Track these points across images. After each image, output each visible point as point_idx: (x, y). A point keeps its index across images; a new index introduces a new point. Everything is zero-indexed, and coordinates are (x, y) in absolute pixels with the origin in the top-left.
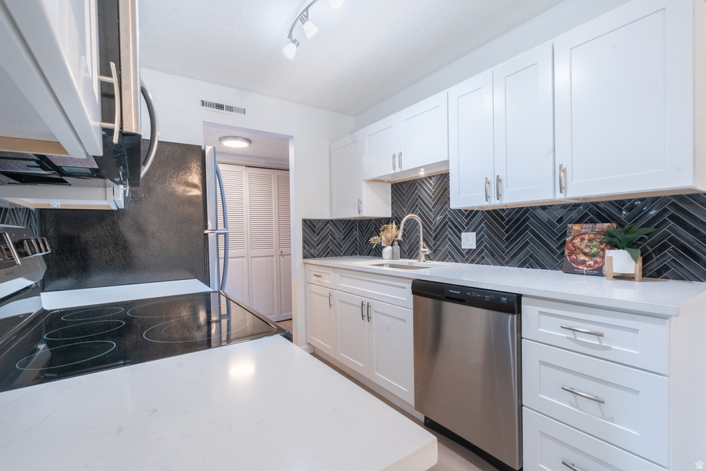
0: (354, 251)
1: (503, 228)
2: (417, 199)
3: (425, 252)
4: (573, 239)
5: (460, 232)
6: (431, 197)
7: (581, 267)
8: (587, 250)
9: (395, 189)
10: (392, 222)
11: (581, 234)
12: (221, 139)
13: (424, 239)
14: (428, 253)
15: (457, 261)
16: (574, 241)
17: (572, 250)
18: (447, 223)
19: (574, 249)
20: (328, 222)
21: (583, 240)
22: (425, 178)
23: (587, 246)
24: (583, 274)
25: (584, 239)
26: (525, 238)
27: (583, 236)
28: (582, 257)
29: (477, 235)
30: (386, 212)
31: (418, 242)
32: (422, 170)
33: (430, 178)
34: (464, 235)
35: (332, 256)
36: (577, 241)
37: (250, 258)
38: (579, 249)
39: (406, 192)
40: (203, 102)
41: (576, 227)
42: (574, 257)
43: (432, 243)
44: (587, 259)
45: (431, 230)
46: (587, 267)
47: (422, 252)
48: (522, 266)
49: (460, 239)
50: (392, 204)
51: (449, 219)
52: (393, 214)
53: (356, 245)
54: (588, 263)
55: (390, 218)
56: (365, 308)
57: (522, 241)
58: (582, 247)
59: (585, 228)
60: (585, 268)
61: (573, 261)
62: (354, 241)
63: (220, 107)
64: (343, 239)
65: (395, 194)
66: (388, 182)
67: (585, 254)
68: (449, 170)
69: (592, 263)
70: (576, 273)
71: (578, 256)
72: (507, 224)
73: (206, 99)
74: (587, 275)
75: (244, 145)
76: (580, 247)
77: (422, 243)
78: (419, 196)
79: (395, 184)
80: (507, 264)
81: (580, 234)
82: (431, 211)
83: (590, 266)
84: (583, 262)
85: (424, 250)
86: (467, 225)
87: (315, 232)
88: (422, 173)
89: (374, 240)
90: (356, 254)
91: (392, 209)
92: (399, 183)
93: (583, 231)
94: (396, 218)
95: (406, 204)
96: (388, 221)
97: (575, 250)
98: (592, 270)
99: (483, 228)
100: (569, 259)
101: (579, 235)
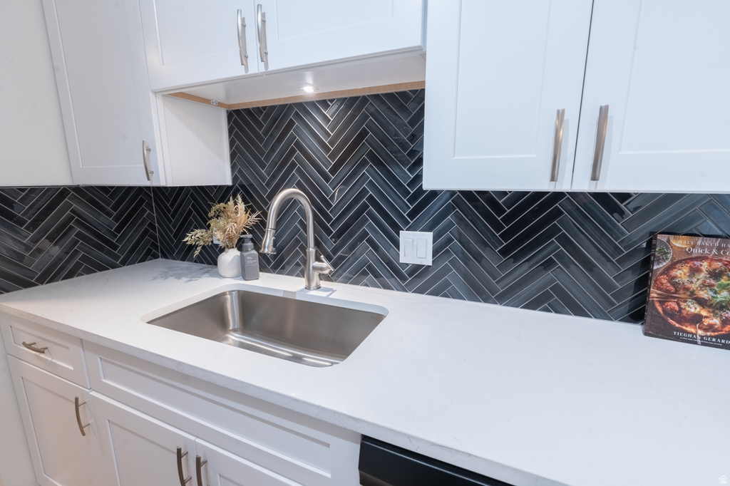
0: (149, 251)
1: (498, 227)
2: (293, 151)
3: (322, 269)
4: (672, 266)
5: (397, 229)
6: (327, 149)
7: (689, 329)
8: (705, 294)
9: (236, 122)
10: (235, 197)
11: (692, 259)
13: (317, 244)
14: (327, 272)
15: (386, 287)
16: (674, 273)
17: (668, 291)
18: (365, 207)
19: (673, 289)
20: (63, 192)
21: (695, 271)
22: (312, 104)
23: (704, 285)
24: (696, 343)
25: (698, 270)
26: (546, 252)
27: (697, 263)
28: (693, 309)
29: (435, 239)
30: (219, 173)
31: (304, 249)
32: (309, 79)
33: (325, 103)
34: (405, 236)
35: (88, 271)
36: (681, 273)
38: (687, 289)
39: (266, 133)
41: (680, 243)
42: (673, 305)
43: (330, 245)
44: (704, 313)
45: (329, 219)
46: (706, 330)
47: (315, 268)
48: (533, 305)
49: (397, 244)
50: (233, 156)
51: (371, 198)
52: (235, 179)
53: (155, 238)
54: (706, 322)
55: (229, 188)
56: (190, 470)
57: (539, 257)
58: (693, 287)
59: (702, 247)
60: (700, 332)
61: (672, 314)
62: (146, 231)
64: (118, 230)
65: (237, 134)
66: (220, 105)
67: (702, 302)
68: (424, 83)
69: (716, 321)
70: (677, 339)
71: (683, 305)
72: (507, 220)
74: (703, 344)
76: (688, 285)
77: (312, 250)
78: (298, 144)
79: (237, 112)
80: (501, 299)
81: (687, 259)
82: (327, 179)
83: (711, 327)
84: (696, 319)
85: (317, 264)
86: (412, 215)
88: (309, 90)
89: (195, 237)
90: (155, 257)
91: (233, 167)
92: (247, 110)
93: (697, 252)
94: (242, 186)
95: (267, 158)
96: (222, 193)
97: (676, 292)
98: (716, 337)
99: (451, 224)
100: (660, 309)
101: (686, 261)
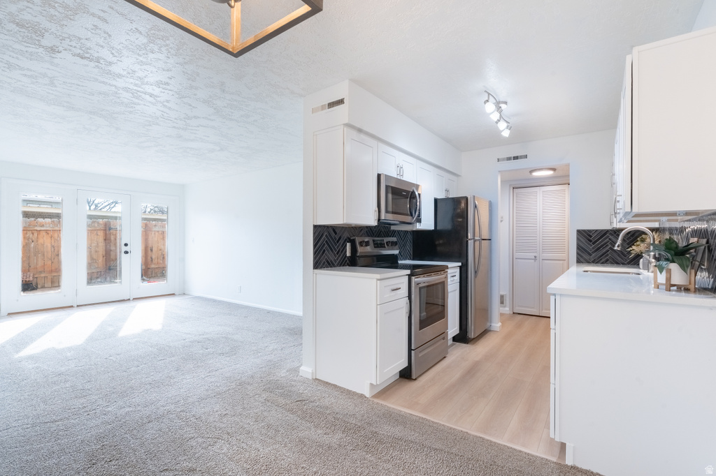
12: (531, 172)
37: (541, 260)
40: (498, 159)
63: (516, 158)
73: (499, 157)
75: (550, 173)
87: (591, 241)
